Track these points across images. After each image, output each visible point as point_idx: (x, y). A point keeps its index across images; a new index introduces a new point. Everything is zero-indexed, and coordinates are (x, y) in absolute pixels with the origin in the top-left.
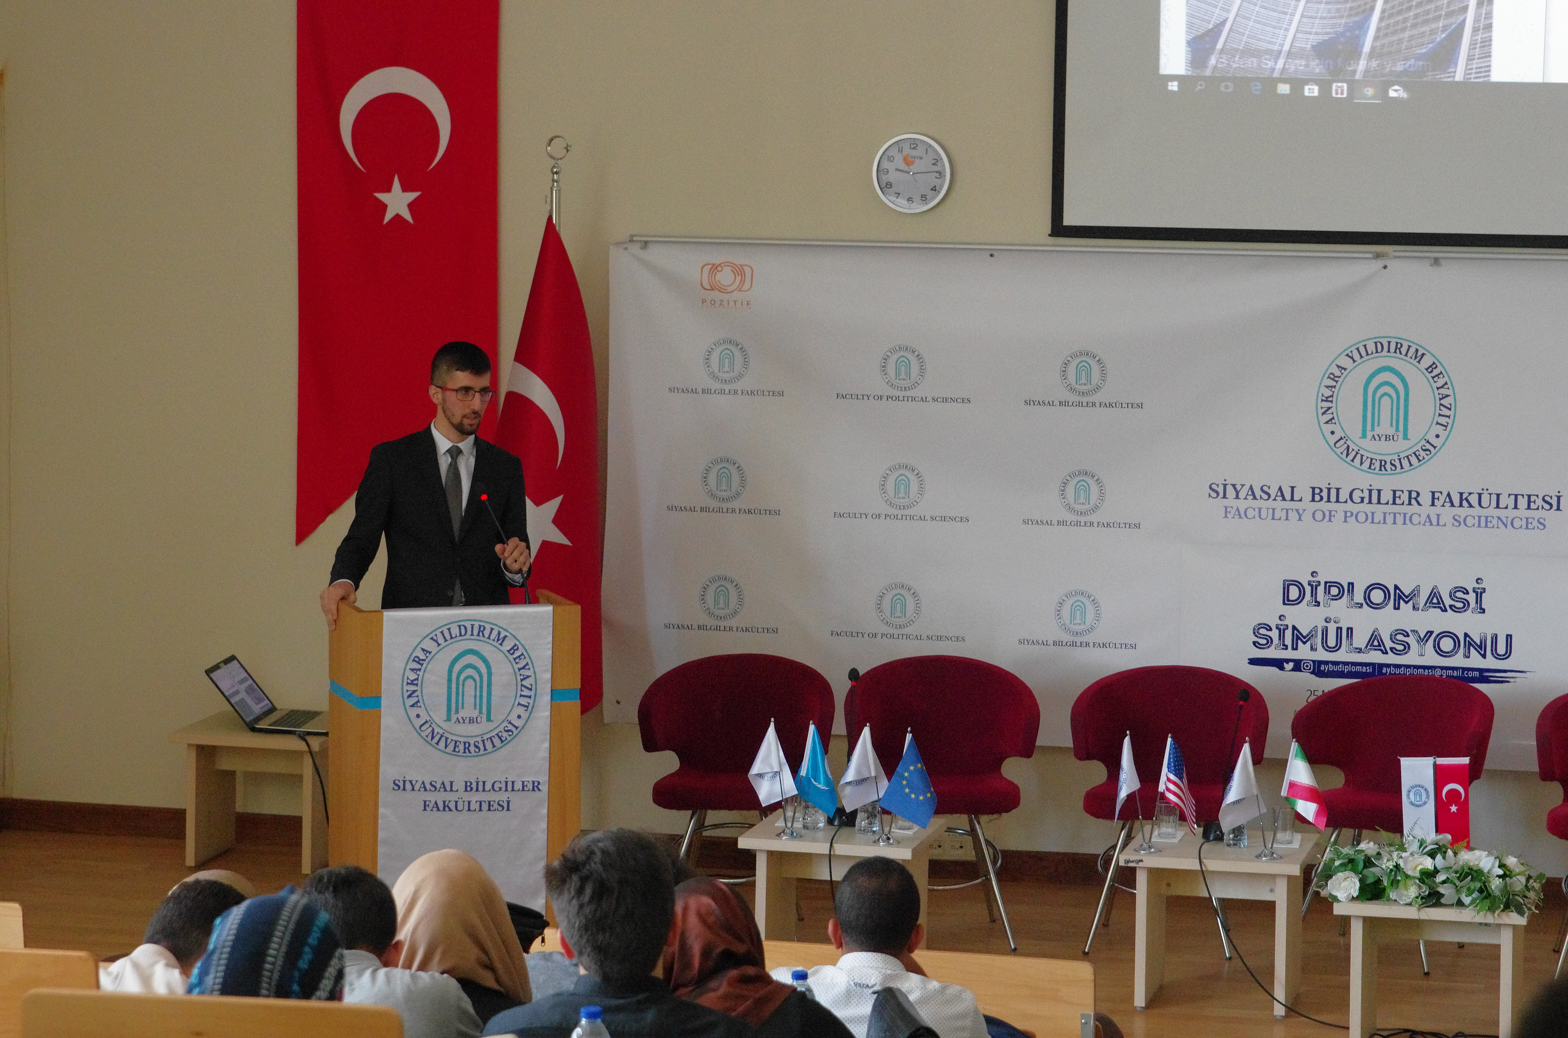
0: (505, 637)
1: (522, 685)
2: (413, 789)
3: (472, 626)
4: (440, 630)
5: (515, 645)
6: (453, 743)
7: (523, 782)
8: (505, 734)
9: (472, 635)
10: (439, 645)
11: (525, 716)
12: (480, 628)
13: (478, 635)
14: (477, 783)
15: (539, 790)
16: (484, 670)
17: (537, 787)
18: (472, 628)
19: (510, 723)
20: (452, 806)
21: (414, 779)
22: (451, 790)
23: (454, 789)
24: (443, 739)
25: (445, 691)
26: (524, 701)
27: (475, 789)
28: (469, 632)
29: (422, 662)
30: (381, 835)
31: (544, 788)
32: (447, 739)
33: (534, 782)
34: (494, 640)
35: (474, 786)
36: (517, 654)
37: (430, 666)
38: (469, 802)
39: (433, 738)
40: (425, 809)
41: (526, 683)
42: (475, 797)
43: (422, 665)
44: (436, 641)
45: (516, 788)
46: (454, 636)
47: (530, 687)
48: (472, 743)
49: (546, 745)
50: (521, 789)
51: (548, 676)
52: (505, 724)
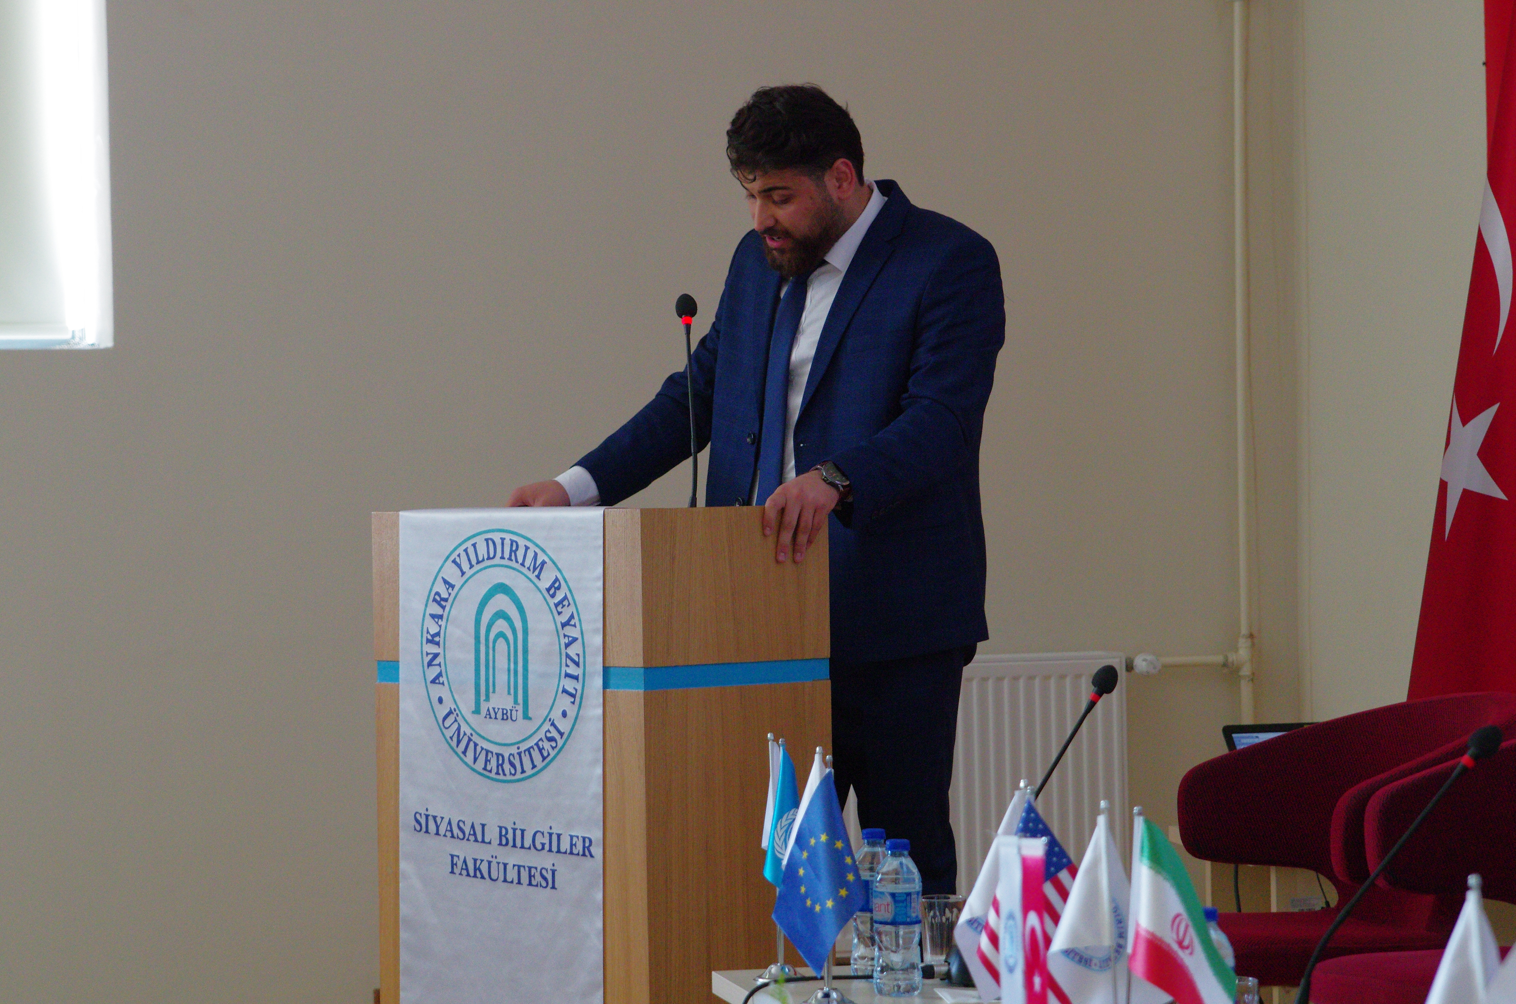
0: (543, 563)
1: (568, 656)
2: (437, 834)
3: (503, 540)
4: (463, 547)
5: (557, 580)
6: (484, 752)
7: (572, 837)
8: (547, 745)
9: (502, 558)
10: (463, 573)
11: (571, 713)
12: (512, 545)
13: (510, 559)
14: (514, 830)
15: (592, 856)
16: (518, 625)
17: (588, 848)
18: (503, 544)
19: (553, 724)
20: (484, 868)
21: (439, 815)
22: (483, 841)
23: (487, 840)
24: (472, 745)
25: (472, 656)
26: (570, 684)
27: (511, 843)
28: (499, 554)
29: (443, 603)
30: (404, 909)
31: (597, 851)
32: (476, 745)
33: (584, 839)
34: (529, 568)
35: (510, 836)
36: (559, 596)
37: (453, 612)
38: (505, 865)
39: (459, 742)
40: (452, 872)
41: (572, 651)
42: (513, 857)
43: (444, 608)
44: (459, 566)
45: (563, 849)
46: (480, 559)
47: (576, 659)
48: (506, 756)
49: (599, 771)
50: (568, 851)
51: (598, 640)
52: (547, 726)
